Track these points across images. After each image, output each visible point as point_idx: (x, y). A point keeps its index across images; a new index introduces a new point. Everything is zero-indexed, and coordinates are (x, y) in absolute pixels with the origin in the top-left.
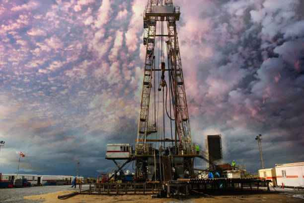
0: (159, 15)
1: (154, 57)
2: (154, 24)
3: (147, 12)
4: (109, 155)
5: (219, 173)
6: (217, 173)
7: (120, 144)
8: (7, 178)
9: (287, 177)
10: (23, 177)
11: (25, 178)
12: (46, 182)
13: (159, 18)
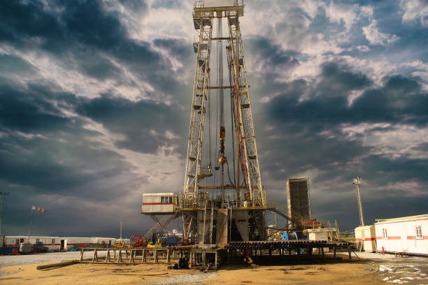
0: (215, 9)
1: (209, 70)
2: (209, 23)
3: (197, 7)
4: (145, 209)
5: (297, 233)
6: (295, 233)
7: (161, 194)
8: (13, 241)
9: (389, 238)
10: (38, 240)
11: (41, 241)
12: (73, 246)
13: (215, 14)
